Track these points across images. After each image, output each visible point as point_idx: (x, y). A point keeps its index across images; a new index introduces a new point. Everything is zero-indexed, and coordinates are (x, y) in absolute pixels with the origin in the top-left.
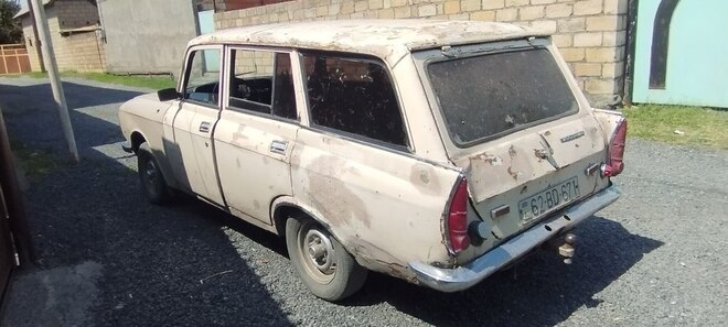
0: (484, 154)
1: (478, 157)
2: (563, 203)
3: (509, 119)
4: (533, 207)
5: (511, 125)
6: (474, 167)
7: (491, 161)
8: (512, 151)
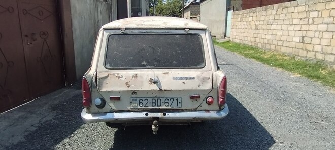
0: (118, 74)
1: (114, 74)
2: (164, 107)
3: (144, 63)
4: (140, 103)
5: (144, 65)
6: (109, 77)
7: (119, 77)
8: (136, 76)
